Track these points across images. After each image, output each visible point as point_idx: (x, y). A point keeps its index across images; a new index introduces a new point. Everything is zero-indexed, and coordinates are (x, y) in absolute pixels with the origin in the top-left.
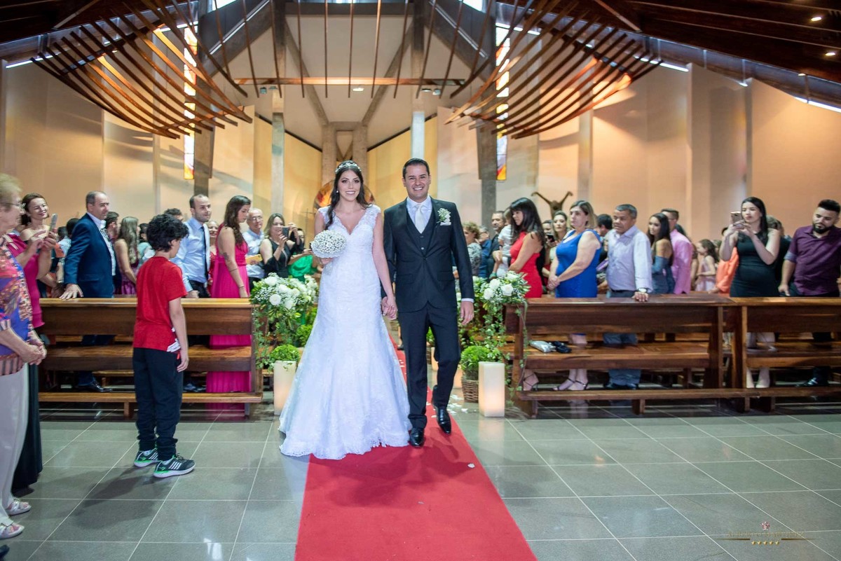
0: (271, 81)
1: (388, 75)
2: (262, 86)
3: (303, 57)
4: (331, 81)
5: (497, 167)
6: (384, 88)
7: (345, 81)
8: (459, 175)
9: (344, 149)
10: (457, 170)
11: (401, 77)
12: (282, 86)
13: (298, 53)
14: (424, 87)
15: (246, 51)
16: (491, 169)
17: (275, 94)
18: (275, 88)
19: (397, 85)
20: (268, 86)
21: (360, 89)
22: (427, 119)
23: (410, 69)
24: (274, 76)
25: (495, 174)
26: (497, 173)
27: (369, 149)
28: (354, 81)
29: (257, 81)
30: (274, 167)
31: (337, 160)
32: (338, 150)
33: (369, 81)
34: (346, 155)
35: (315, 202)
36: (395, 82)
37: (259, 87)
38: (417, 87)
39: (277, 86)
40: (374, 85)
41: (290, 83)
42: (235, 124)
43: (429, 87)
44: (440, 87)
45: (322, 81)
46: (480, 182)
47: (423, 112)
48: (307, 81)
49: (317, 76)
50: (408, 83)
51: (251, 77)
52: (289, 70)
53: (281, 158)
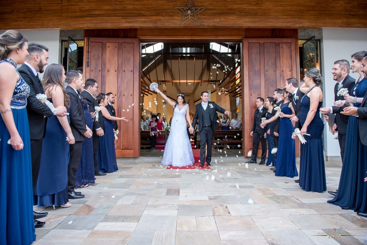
0: (163, 81)
1: (199, 79)
2: (160, 83)
3: (172, 73)
4: (181, 81)
5: (236, 108)
6: (198, 83)
7: (185, 81)
11: (202, 80)
12: (166, 83)
13: (171, 71)
14: (209, 83)
15: (155, 69)
16: (234, 108)
17: (164, 85)
18: (164, 83)
19: (201, 82)
20: (162, 83)
21: (190, 84)
22: (211, 93)
23: (205, 78)
24: (164, 80)
26: (237, 109)
27: (195, 102)
28: (188, 81)
29: (159, 81)
30: (164, 108)
33: (193, 81)
36: (201, 81)
37: (159, 83)
38: (208, 83)
39: (165, 83)
40: (194, 82)
41: (169, 82)
42: (152, 94)
43: (211, 83)
44: (215, 83)
45: (178, 81)
47: (210, 90)
48: (174, 81)
49: (177, 80)
50: (205, 81)
51: (157, 80)
52: (168, 78)
53: (166, 105)
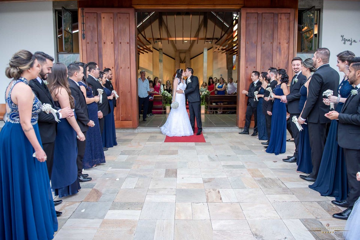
0: (158, 39)
1: (195, 37)
2: (156, 41)
3: (168, 29)
4: (177, 39)
5: (233, 65)
6: (194, 41)
7: (181, 39)
8: (220, 68)
9: (183, 59)
10: (219, 66)
11: (199, 37)
12: (162, 40)
13: (167, 28)
14: (206, 40)
15: (150, 26)
16: (231, 66)
17: (160, 43)
18: (160, 41)
19: (198, 40)
20: (157, 41)
21: (186, 42)
22: (208, 50)
23: (202, 35)
24: (160, 37)
25: (232, 68)
26: (233, 67)
27: (191, 59)
28: (185, 39)
29: (154, 39)
30: (160, 66)
31: (180, 63)
32: (181, 59)
33: (189, 39)
34: (183, 61)
35: (173, 77)
36: (197, 39)
37: (155, 41)
38: (204, 40)
39: (160, 40)
40: (190, 40)
41: (164, 40)
42: (147, 52)
43: (208, 40)
44: (211, 40)
45: (174, 39)
46: (227, 70)
47: (207, 48)
48: (170, 39)
49: (173, 37)
50: (202, 39)
51: (152, 37)
52: (164, 35)
53: (162, 63)
